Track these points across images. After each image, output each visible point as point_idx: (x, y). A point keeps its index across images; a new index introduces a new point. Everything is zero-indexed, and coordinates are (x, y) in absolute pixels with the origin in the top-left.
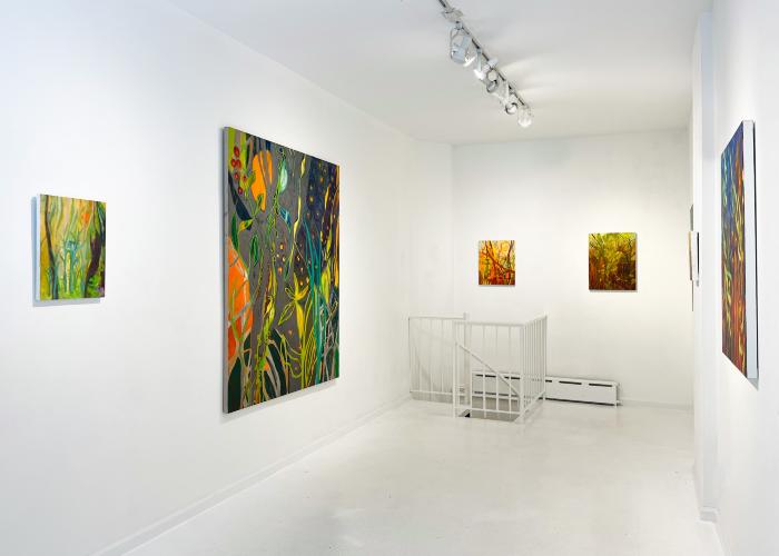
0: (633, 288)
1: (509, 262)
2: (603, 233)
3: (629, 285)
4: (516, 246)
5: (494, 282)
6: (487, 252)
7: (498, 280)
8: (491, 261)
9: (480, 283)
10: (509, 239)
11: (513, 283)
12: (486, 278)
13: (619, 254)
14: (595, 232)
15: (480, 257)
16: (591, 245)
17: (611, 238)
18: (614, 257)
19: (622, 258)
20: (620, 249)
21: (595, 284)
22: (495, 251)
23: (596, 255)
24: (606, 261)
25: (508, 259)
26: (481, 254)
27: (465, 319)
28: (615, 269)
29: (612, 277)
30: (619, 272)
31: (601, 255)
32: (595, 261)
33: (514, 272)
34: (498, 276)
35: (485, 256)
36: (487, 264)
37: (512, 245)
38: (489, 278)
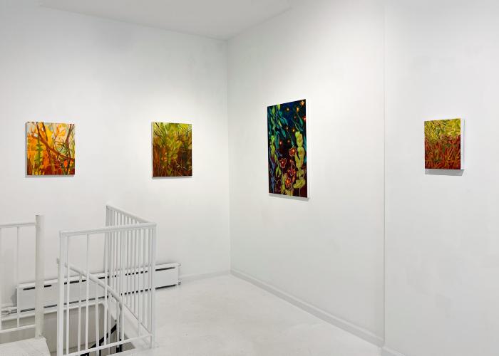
0: (190, 174)
1: (67, 148)
2: (166, 121)
3: (187, 172)
4: (76, 131)
5: (48, 172)
6: (38, 136)
7: (54, 170)
8: (44, 147)
9: (29, 173)
10: (68, 122)
11: (73, 172)
12: (37, 167)
13: (179, 143)
14: (159, 121)
16: (155, 133)
17: (172, 128)
18: (174, 145)
19: (181, 147)
20: (180, 138)
21: (159, 171)
22: (50, 135)
23: (160, 143)
24: (168, 149)
25: (66, 145)
26: (30, 138)
28: (175, 157)
29: (173, 164)
30: (179, 159)
31: (164, 143)
32: (158, 149)
33: (73, 160)
34: (53, 165)
35: (36, 141)
36: (39, 150)
37: (71, 129)
38: (42, 167)
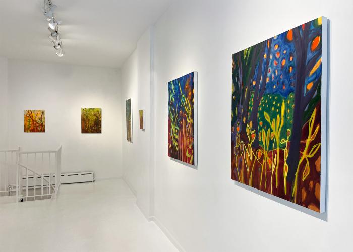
0: (100, 131)
1: (41, 121)
2: (88, 108)
3: (99, 130)
4: (46, 113)
5: (33, 131)
6: (29, 116)
7: (36, 130)
8: (31, 120)
9: (25, 131)
10: (42, 110)
11: (44, 131)
12: (28, 129)
13: (95, 118)
14: (84, 108)
15: (25, 118)
16: (82, 113)
17: (91, 110)
18: (92, 119)
19: (95, 119)
20: (95, 115)
21: (84, 130)
22: (34, 115)
23: (85, 117)
24: (89, 120)
25: (41, 119)
26: (25, 117)
27: (19, 151)
28: (93, 124)
29: (91, 127)
30: (94, 125)
31: (87, 117)
32: (84, 120)
33: (44, 126)
34: (35, 128)
35: (28, 118)
36: (29, 122)
37: (43, 113)
38: (30, 128)
